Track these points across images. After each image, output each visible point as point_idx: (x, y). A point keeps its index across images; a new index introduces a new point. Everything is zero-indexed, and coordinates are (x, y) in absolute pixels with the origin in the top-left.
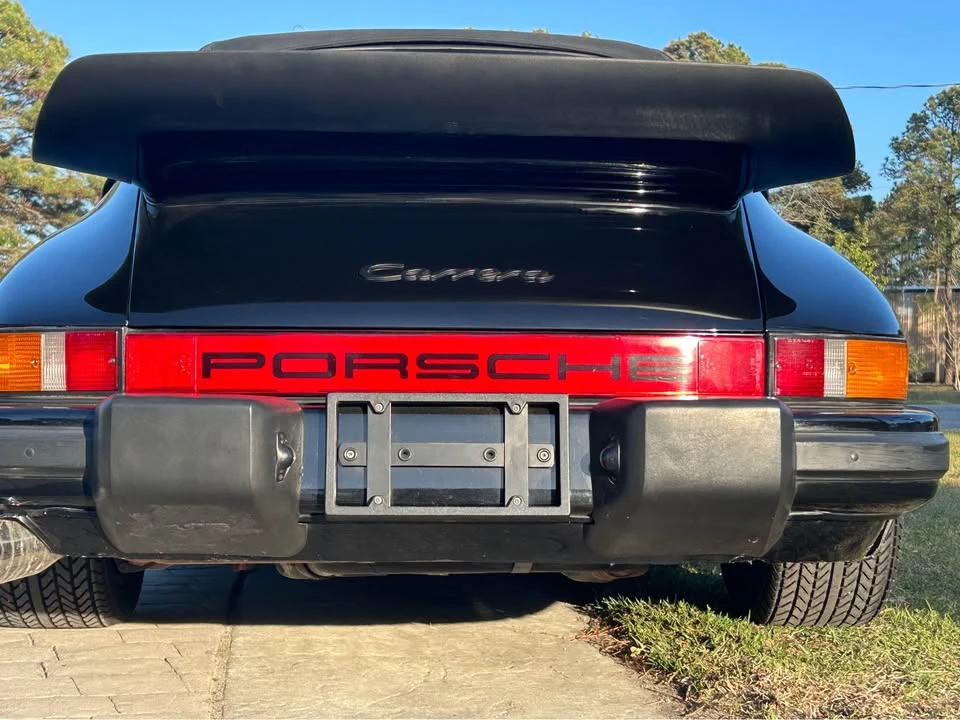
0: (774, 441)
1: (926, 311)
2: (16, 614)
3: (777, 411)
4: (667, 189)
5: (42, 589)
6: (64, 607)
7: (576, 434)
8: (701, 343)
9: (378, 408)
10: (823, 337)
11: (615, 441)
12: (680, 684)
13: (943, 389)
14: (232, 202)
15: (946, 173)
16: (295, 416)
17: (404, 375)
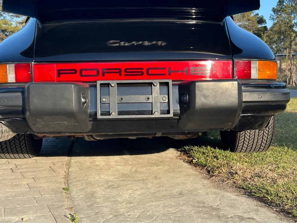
0: (235, 92)
1: (284, 62)
2: (3, 154)
3: (236, 82)
4: (202, 16)
5: (11, 146)
6: (18, 152)
7: (174, 92)
8: (213, 63)
9: (113, 85)
10: (251, 60)
11: (186, 93)
12: (208, 170)
13: (290, 86)
14: (65, 23)
15: (290, 18)
16: (87, 88)
17: (121, 75)
